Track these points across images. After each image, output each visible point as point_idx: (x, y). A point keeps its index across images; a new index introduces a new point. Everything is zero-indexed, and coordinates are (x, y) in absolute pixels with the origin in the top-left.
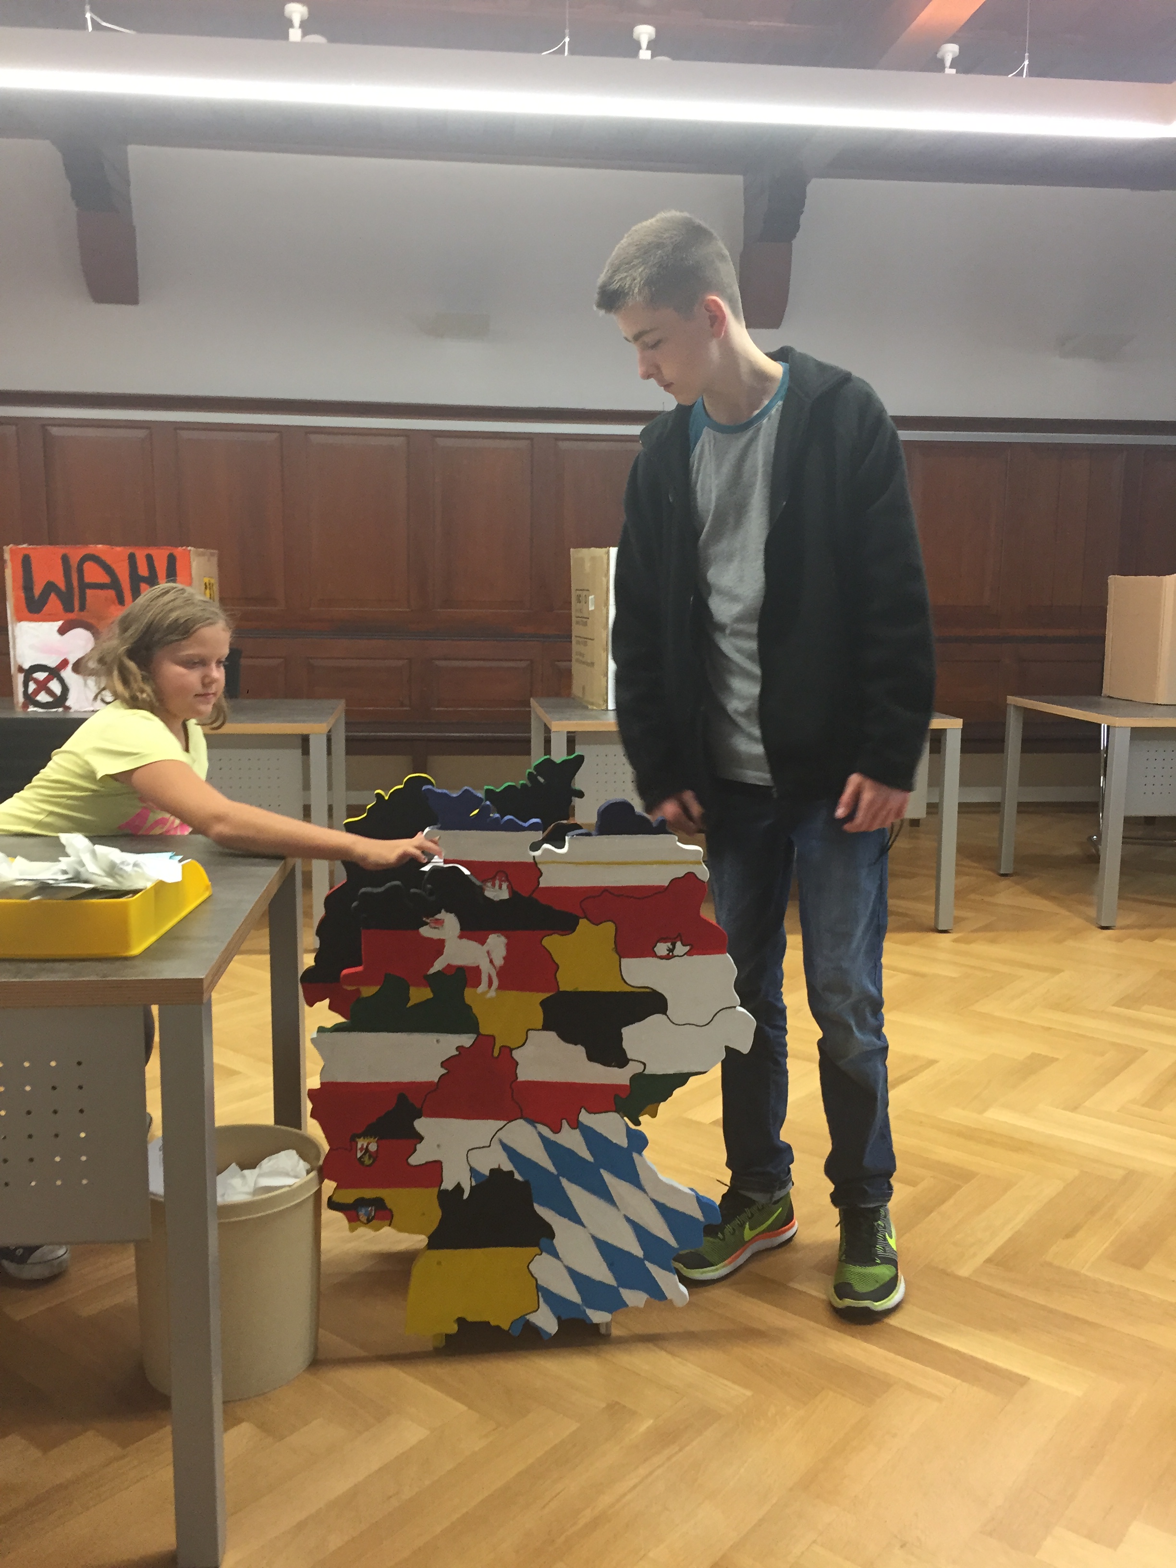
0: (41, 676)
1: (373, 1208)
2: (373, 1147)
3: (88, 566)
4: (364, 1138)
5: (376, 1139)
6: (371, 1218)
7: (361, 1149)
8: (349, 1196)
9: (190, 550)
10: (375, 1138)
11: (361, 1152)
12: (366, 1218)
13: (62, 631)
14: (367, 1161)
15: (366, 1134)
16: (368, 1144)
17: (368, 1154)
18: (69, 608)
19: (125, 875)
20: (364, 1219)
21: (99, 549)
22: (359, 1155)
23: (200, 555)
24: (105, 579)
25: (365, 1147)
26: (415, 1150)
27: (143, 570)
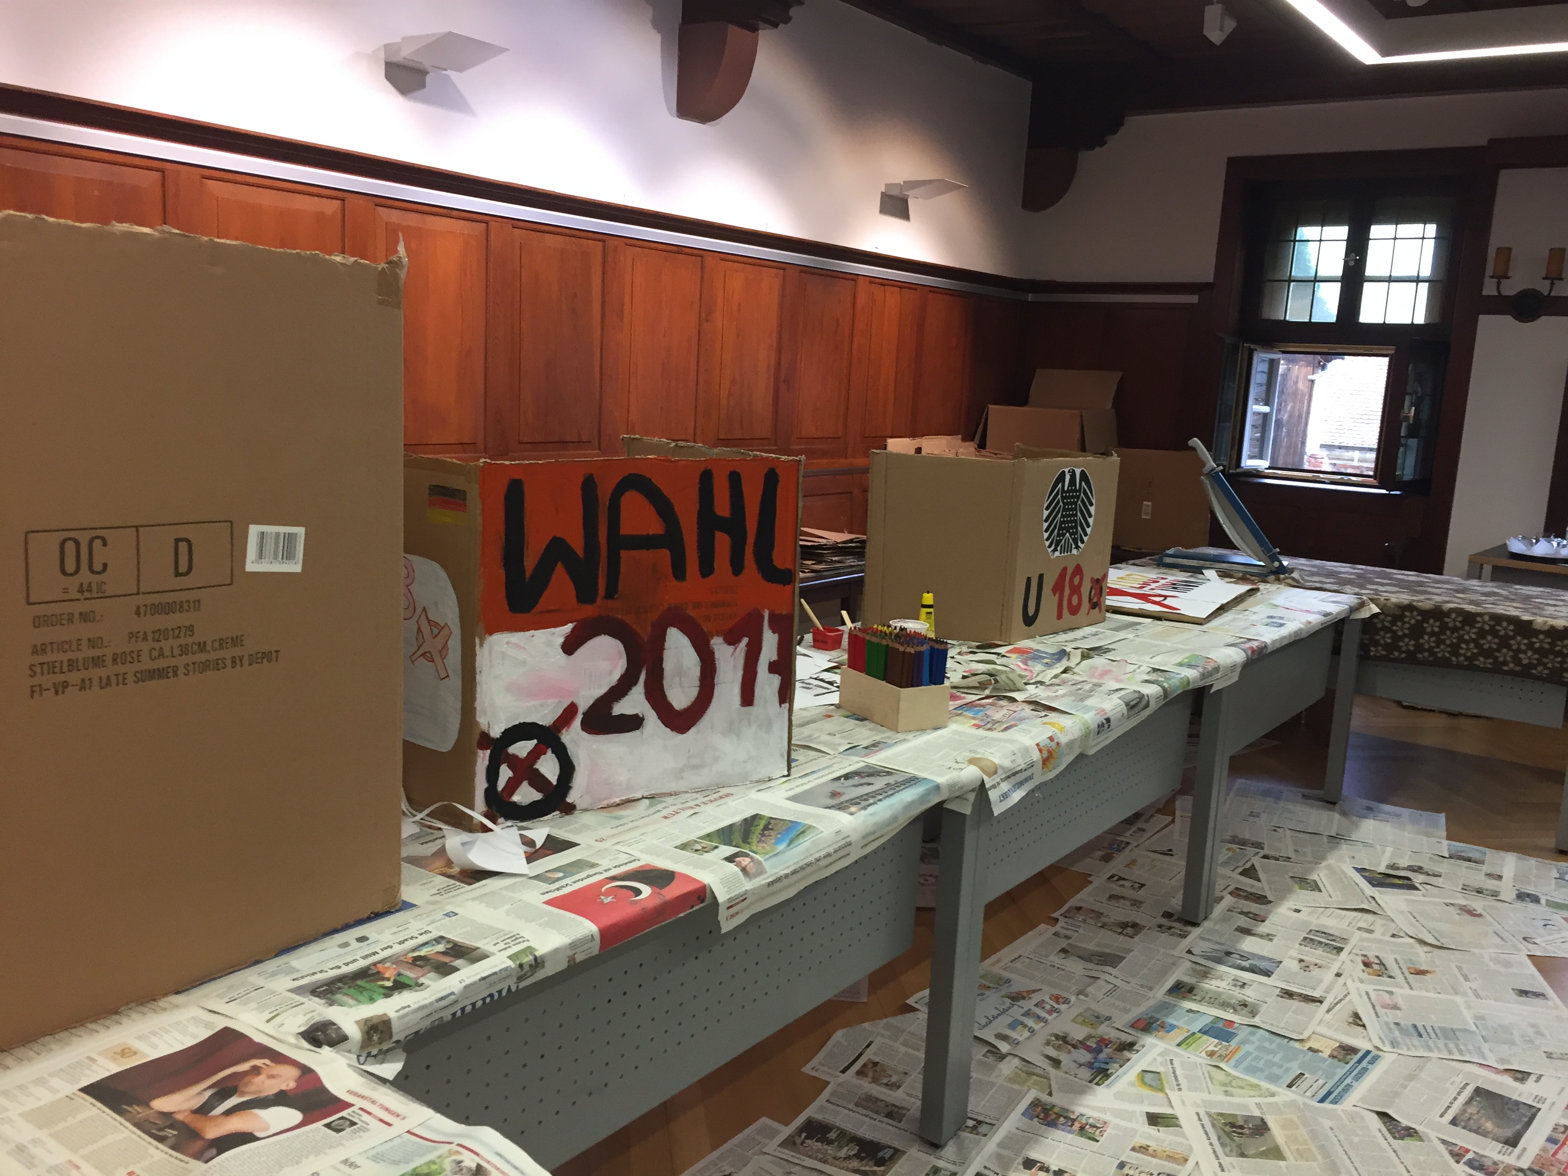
0: (522, 748)
3: (629, 500)
13: (570, 647)
18: (585, 595)
24: (654, 526)
27: (722, 507)
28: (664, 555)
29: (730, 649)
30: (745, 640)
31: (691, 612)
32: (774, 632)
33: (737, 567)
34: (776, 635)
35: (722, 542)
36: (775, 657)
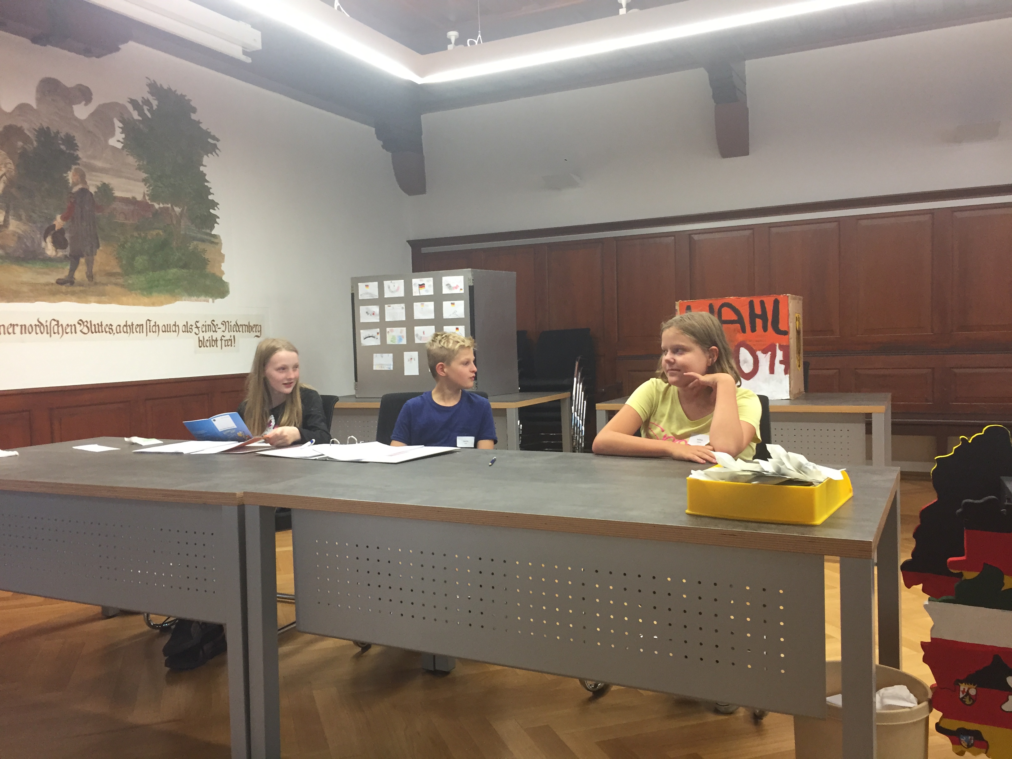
1: (973, 738)
2: (973, 692)
3: (725, 310)
4: (965, 684)
5: (976, 686)
6: (970, 744)
7: (963, 692)
8: (954, 725)
9: (788, 296)
10: (974, 685)
11: (963, 694)
12: (966, 743)
14: (968, 702)
15: (968, 681)
16: (969, 689)
17: (968, 697)
19: (808, 472)
20: (965, 744)
21: (731, 299)
22: (961, 695)
23: (794, 299)
24: (734, 317)
25: (966, 690)
26: (1007, 700)
27: (758, 311)
28: (738, 326)
29: (765, 355)
30: (770, 353)
31: (748, 343)
32: (781, 351)
33: (765, 329)
34: (782, 352)
35: (759, 322)
36: (782, 359)
